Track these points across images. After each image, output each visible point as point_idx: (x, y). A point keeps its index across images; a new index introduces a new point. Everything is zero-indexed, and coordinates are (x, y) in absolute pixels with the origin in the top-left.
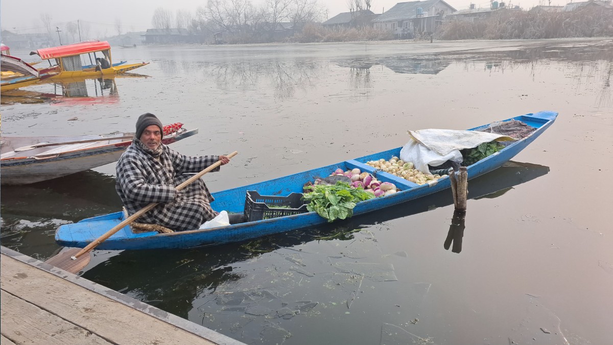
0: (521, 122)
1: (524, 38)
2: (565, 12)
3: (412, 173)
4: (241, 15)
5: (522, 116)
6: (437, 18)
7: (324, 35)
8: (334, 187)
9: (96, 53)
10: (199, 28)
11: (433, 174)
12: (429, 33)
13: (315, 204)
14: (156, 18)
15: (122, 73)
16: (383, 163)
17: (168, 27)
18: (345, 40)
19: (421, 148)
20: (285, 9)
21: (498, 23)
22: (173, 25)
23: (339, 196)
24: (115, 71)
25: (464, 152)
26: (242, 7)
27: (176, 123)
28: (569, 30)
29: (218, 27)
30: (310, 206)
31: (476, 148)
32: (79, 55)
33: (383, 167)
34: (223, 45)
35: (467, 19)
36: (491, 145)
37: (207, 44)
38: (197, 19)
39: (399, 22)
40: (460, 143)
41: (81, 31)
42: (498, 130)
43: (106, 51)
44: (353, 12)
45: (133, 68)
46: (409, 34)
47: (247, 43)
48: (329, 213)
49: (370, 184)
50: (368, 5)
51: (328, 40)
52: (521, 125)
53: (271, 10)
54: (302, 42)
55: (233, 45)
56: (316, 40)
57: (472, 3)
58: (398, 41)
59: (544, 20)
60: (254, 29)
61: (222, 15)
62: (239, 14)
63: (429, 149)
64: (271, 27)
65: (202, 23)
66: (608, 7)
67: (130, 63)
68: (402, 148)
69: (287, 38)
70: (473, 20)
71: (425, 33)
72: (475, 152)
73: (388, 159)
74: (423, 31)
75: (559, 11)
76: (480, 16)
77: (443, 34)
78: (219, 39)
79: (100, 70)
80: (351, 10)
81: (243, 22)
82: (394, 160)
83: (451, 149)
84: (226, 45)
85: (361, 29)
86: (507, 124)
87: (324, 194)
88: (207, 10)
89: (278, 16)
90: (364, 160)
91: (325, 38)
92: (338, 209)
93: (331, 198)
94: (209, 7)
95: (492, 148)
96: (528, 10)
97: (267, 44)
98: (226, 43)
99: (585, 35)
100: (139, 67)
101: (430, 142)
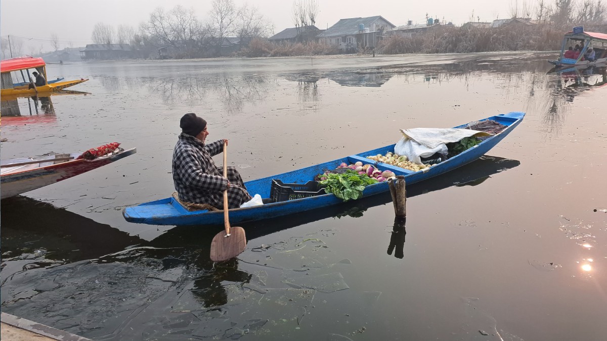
0: (494, 121)
1: (458, 52)
2: (492, 27)
3: (406, 164)
4: (186, 30)
5: (495, 117)
6: (378, 33)
7: (271, 50)
8: (345, 175)
9: (29, 70)
10: (142, 43)
11: (424, 164)
12: (372, 48)
13: (331, 188)
14: (96, 33)
15: (59, 90)
16: (381, 157)
17: (109, 42)
18: (292, 54)
19: (413, 143)
20: (231, 25)
21: (433, 39)
22: (115, 40)
23: (350, 181)
24: (51, 88)
25: (449, 145)
26: (186, 22)
27: (112, 143)
28: (497, 44)
29: (162, 42)
30: (327, 189)
31: (459, 142)
32: (9, 73)
33: (381, 160)
34: (168, 60)
35: (405, 35)
36: (472, 140)
37: (151, 59)
38: (140, 34)
39: (342, 37)
40: (445, 138)
41: (12, 46)
42: (474, 127)
43: (41, 68)
44: (299, 28)
45: (71, 85)
46: (353, 48)
47: (193, 58)
48: (343, 194)
49: (373, 173)
50: (313, 20)
51: (275, 55)
52: (494, 124)
53: (217, 25)
54: (250, 56)
55: (179, 60)
56: (264, 55)
57: (410, 20)
58: (342, 56)
59: (475, 35)
60: (200, 44)
61: (166, 30)
62: (184, 29)
63: (419, 144)
64: (218, 42)
65: (145, 38)
66: (528, 24)
67: (68, 80)
68: (395, 144)
69: (234, 53)
70: (410, 36)
71: (367, 48)
72: (458, 145)
73: (384, 154)
74: (366, 45)
75: (487, 26)
76: (417, 32)
77: (384, 49)
78: (164, 54)
79: (33, 87)
80: (296, 25)
81: (188, 37)
82: (389, 154)
83: (439, 143)
84: (171, 60)
85: (306, 44)
86: (483, 123)
87: (338, 180)
88: (150, 25)
89: (224, 31)
90: (365, 155)
91: (272, 52)
92: (351, 191)
93: (344, 182)
94: (153, 22)
95: (472, 142)
96: (460, 26)
97: (213, 59)
98: (171, 58)
99: (511, 49)
100: (77, 83)
101: (419, 139)
